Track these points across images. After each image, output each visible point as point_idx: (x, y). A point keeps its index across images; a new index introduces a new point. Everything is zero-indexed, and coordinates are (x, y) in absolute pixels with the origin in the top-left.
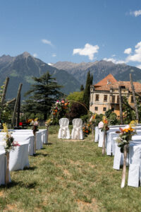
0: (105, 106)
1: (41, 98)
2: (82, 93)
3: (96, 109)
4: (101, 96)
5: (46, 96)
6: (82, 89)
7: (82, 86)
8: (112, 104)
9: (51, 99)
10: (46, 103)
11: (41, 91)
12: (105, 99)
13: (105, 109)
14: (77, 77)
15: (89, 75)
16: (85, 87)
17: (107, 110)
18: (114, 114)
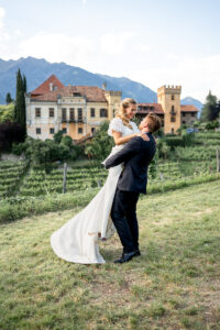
0: (51, 126)
2: (12, 106)
3: (38, 131)
4: (45, 109)
6: (9, 100)
7: (9, 95)
8: (64, 121)
12: (52, 114)
13: (52, 130)
15: (19, 76)
17: (56, 131)
18: (68, 137)
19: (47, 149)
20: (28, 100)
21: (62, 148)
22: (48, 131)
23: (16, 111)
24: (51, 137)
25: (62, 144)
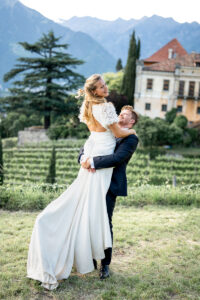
0: (164, 102)
1: (38, 85)
2: (121, 74)
3: (148, 107)
4: (158, 81)
5: (49, 81)
6: (119, 67)
7: (120, 62)
8: (180, 97)
9: (58, 87)
10: (48, 95)
11: (37, 71)
12: (166, 87)
13: (164, 107)
14: (107, 46)
15: (133, 39)
16: (124, 64)
17: (169, 109)
18: (183, 117)
19: (155, 130)
20: (139, 69)
21: (173, 130)
22: (160, 108)
23: (124, 80)
24: (162, 115)
25: (174, 125)
